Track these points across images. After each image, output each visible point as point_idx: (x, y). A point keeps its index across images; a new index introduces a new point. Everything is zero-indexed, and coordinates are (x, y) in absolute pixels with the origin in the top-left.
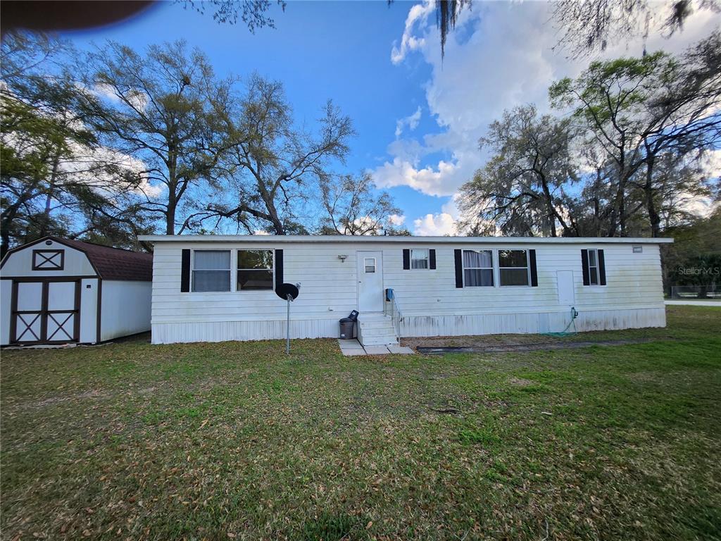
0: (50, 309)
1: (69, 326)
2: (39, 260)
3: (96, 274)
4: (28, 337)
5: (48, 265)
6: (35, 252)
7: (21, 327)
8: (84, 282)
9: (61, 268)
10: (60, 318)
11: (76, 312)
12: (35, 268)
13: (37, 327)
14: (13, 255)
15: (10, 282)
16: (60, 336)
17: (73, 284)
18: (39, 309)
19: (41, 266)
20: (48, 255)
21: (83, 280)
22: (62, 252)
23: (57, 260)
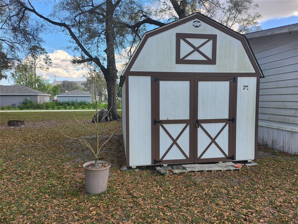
0: (200, 117)
1: (223, 140)
2: (185, 49)
3: (254, 72)
4: (175, 155)
5: (196, 56)
6: (180, 37)
7: (165, 142)
8: (241, 81)
9: (212, 61)
10: (213, 129)
11: (231, 121)
12: (179, 61)
13: (184, 142)
14: (150, 39)
15: (148, 79)
16: (213, 153)
17: (226, 85)
18: (187, 117)
19: (188, 58)
20: (196, 42)
21: (239, 79)
22: (213, 38)
23: (207, 49)
